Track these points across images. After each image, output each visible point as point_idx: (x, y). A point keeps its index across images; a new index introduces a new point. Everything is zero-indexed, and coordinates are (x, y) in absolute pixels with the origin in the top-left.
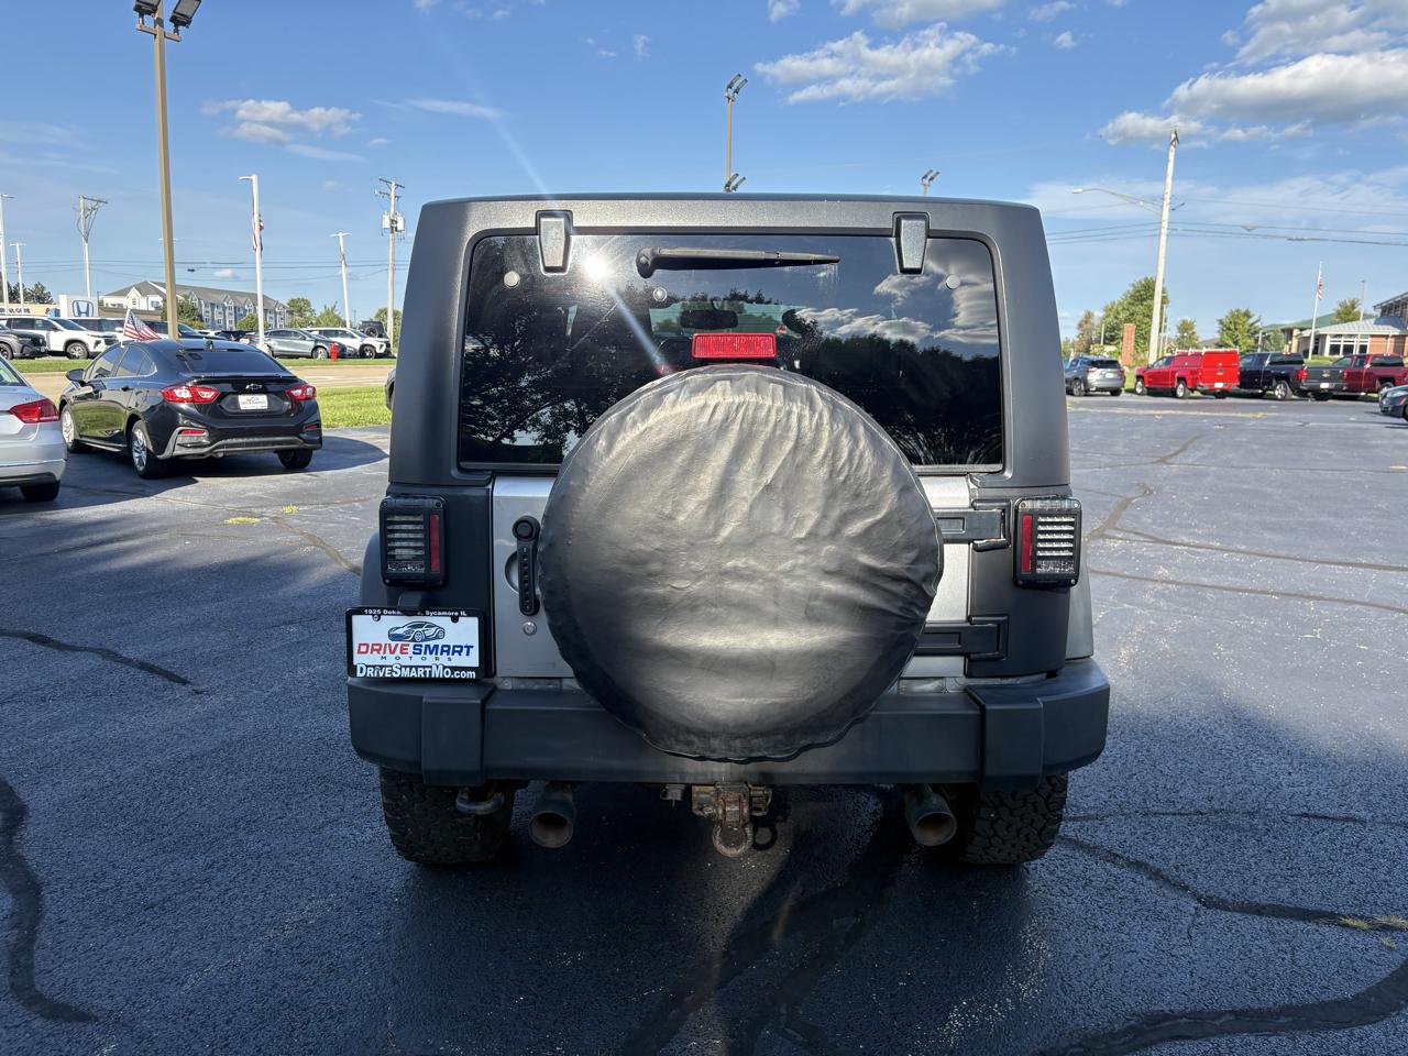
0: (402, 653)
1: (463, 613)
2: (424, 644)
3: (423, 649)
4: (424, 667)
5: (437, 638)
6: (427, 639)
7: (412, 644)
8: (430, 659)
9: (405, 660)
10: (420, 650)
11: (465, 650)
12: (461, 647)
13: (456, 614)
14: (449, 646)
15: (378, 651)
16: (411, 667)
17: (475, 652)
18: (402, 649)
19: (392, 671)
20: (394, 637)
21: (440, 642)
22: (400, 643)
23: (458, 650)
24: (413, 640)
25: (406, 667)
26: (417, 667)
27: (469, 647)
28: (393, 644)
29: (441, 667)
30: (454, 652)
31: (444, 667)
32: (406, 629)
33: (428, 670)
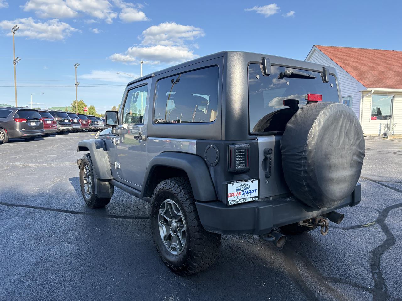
0: (239, 195)
1: (255, 179)
2: (244, 191)
3: (244, 193)
4: (245, 198)
5: (248, 188)
6: (245, 189)
7: (241, 191)
8: (246, 196)
9: (240, 197)
10: (243, 193)
11: (255, 191)
12: (253, 190)
13: (253, 180)
14: (250, 191)
15: (233, 195)
16: (242, 199)
17: (257, 191)
18: (239, 194)
19: (238, 201)
20: (237, 190)
21: (248, 190)
22: (238, 192)
23: (253, 191)
24: (242, 190)
25: (240, 199)
26: (243, 199)
27: (255, 190)
28: (237, 192)
29: (249, 198)
30: (252, 192)
31: (250, 198)
32: (240, 187)
33: (246, 199)
